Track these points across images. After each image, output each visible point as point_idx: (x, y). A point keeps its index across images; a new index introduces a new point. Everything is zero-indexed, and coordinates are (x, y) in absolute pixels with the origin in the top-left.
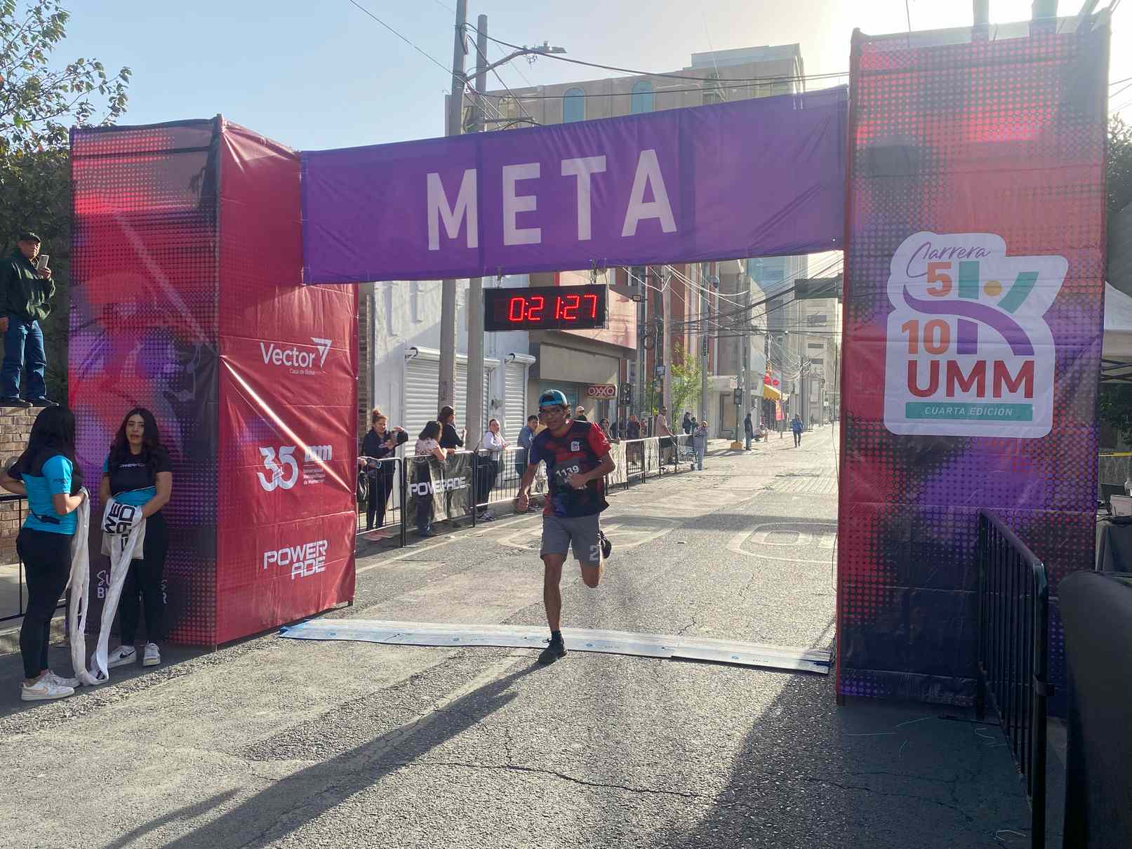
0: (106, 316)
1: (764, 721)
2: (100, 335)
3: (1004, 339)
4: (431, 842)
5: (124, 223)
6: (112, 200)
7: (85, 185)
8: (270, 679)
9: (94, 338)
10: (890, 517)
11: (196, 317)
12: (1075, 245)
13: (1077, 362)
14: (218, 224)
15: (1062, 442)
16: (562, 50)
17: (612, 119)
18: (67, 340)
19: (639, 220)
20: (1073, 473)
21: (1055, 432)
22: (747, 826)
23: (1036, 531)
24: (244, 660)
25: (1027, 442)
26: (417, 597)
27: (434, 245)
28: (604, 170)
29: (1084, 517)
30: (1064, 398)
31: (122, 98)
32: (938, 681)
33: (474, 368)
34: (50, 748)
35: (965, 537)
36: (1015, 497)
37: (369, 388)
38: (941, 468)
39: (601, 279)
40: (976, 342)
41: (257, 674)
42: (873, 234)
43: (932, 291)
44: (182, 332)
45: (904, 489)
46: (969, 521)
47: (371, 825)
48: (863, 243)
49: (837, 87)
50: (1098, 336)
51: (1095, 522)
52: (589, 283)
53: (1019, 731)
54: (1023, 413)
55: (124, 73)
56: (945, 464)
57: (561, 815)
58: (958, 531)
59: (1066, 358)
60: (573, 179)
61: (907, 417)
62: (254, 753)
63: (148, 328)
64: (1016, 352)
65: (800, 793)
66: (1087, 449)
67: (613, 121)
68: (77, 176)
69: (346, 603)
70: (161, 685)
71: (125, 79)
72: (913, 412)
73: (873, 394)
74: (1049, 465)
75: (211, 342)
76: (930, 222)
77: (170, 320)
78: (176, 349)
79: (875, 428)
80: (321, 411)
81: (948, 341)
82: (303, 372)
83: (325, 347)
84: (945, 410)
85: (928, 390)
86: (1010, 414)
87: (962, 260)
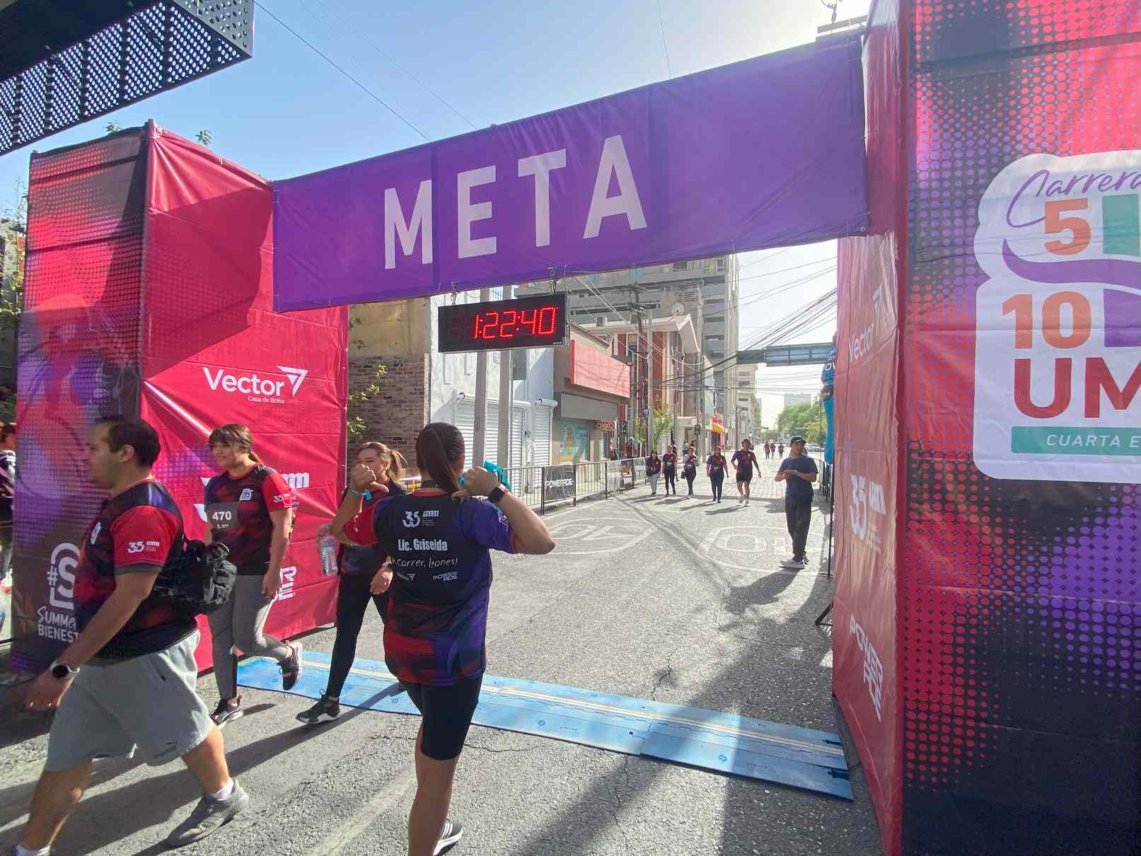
0: (51, 340)
2: (44, 360)
7: (39, 207)
9: (39, 363)
11: (122, 338)
17: (572, 108)
19: (604, 219)
27: (390, 263)
28: (565, 165)
33: (505, 407)
43: (1054, 248)
44: (110, 354)
60: (531, 179)
61: (1014, 450)
63: (83, 351)
67: (573, 112)
68: (33, 199)
73: (953, 413)
75: (133, 364)
76: (1044, 139)
77: (102, 341)
78: (104, 372)
79: (956, 468)
80: (293, 439)
81: (1088, 327)
82: (267, 400)
83: (297, 376)
84: (1084, 442)
85: (1051, 407)
87: (1106, 193)
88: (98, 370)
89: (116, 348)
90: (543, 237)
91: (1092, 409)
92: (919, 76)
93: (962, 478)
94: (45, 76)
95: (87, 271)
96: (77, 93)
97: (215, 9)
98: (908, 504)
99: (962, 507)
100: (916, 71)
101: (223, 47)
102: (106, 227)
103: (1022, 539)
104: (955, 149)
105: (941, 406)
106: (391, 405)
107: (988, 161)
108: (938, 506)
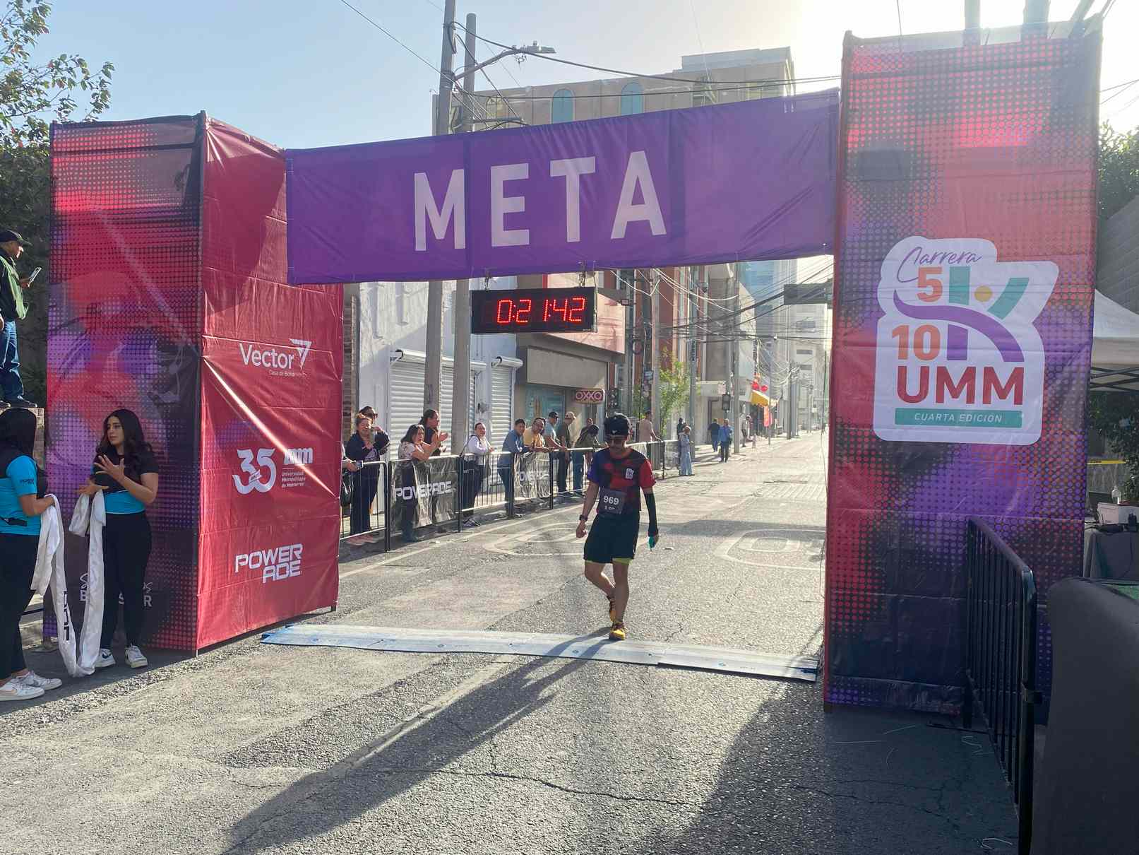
0: (90, 316)
1: (750, 729)
2: (82, 335)
3: (993, 345)
4: (414, 850)
5: (106, 221)
6: (94, 197)
7: (67, 182)
8: (252, 685)
9: (75, 337)
10: (878, 523)
11: (179, 318)
12: (1065, 251)
13: (1067, 369)
14: (201, 223)
15: (1050, 449)
16: (552, 51)
17: (602, 120)
18: (45, 339)
19: (629, 223)
20: (1062, 480)
21: (1045, 438)
22: (732, 835)
23: (1025, 538)
24: (226, 665)
25: (1016, 449)
26: (401, 602)
27: (421, 246)
28: (594, 171)
29: (1072, 525)
30: (1053, 405)
31: (105, 94)
32: (927, 688)
33: (461, 371)
34: (26, 755)
35: (953, 545)
36: (1003, 504)
37: (353, 392)
38: (930, 474)
39: (589, 282)
40: (966, 348)
41: (238, 679)
42: (863, 238)
43: (922, 297)
44: (165, 332)
45: (894, 496)
46: (958, 528)
47: (353, 833)
48: (853, 248)
49: (827, 91)
50: (1087, 344)
51: (1083, 529)
52: (577, 285)
53: (1007, 739)
54: (1012, 420)
55: (107, 69)
56: (934, 471)
57: (546, 823)
58: (947, 538)
59: (1055, 366)
60: (562, 180)
61: (896, 423)
62: (235, 759)
63: (131, 328)
64: (1006, 359)
65: (787, 801)
66: (1075, 456)
67: (602, 123)
68: (58, 172)
69: (329, 609)
70: (140, 690)
71: (107, 74)
72: (902, 418)
73: (861, 399)
74: (1038, 472)
75: (192, 342)
76: (920, 227)
77: (155, 319)
78: (159, 349)
79: (864, 434)
80: (300, 413)
81: (938, 347)
82: (281, 374)
83: (303, 347)
84: (935, 418)
85: (918, 396)
86: (999, 421)
87: (952, 265)
88: (151, 347)
89: (173, 327)
90: (573, 233)
91: (940, 399)
93: (867, 440)
98: (835, 457)
103: (900, 477)
107: (888, 238)
108: (852, 458)
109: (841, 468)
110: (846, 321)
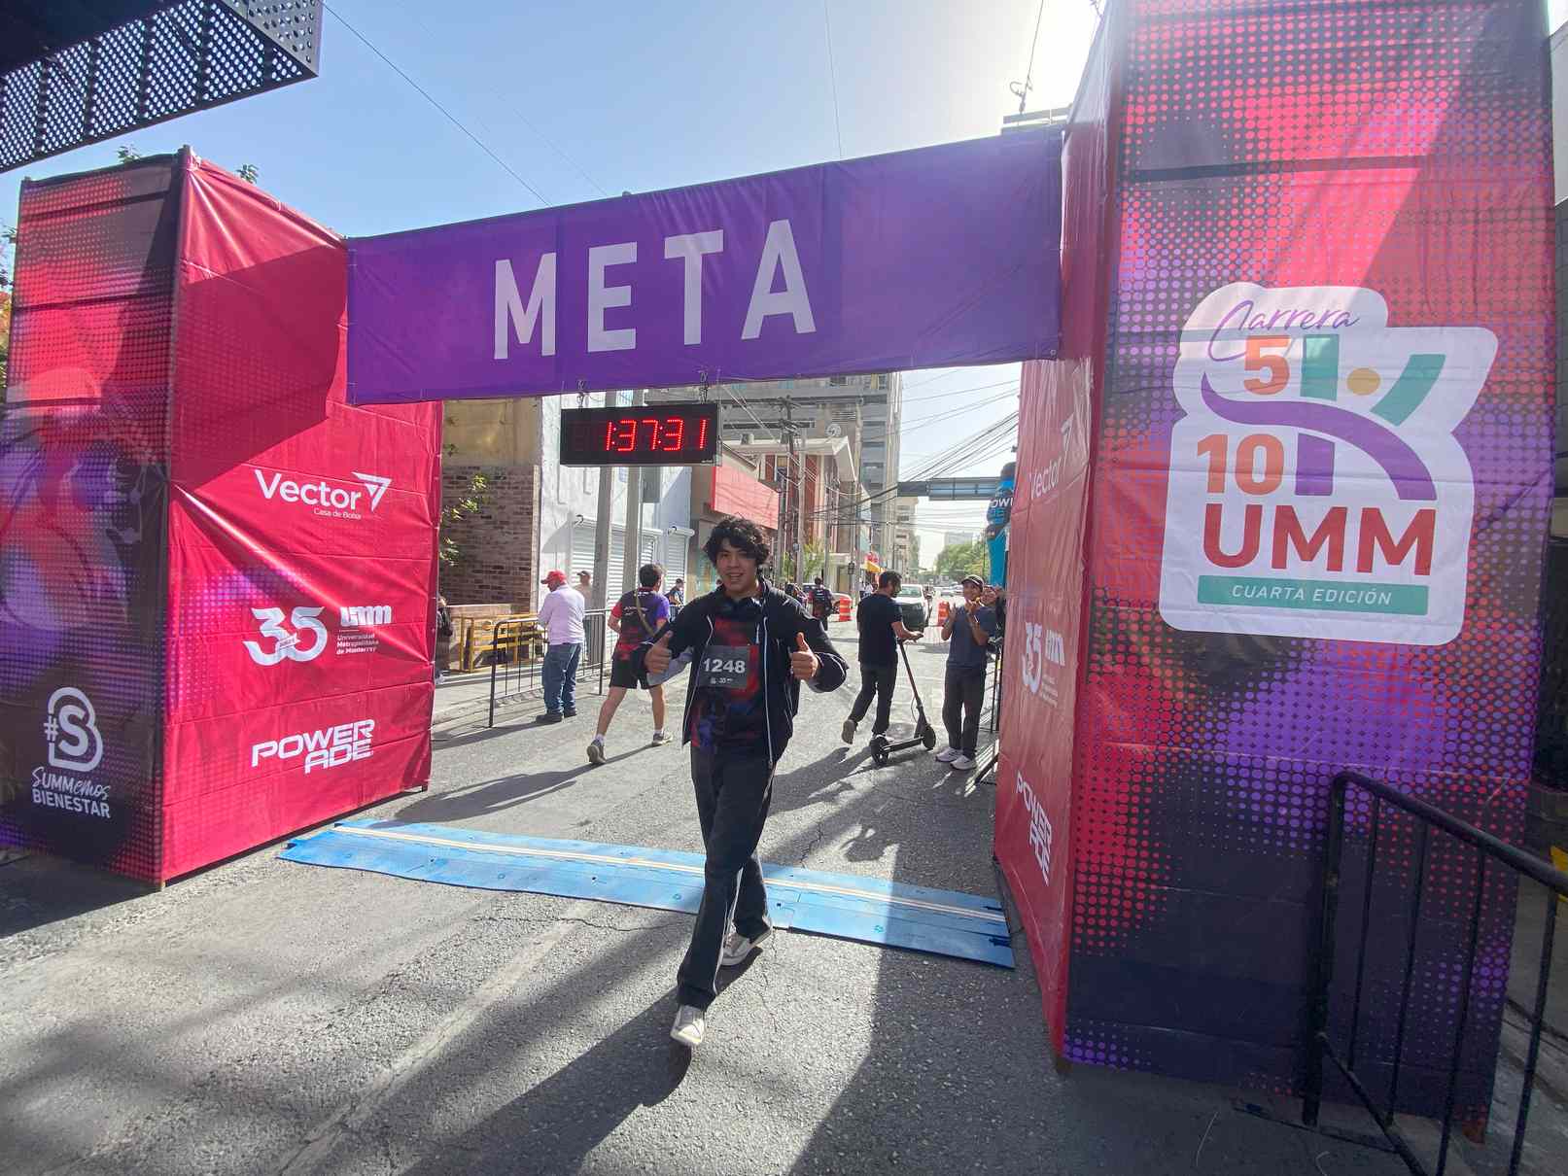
3: (1382, 469)
9: (30, 455)
10: (1162, 770)
11: (144, 426)
12: (1508, 311)
13: (1512, 514)
14: (174, 296)
15: (1478, 654)
17: (732, 182)
19: (766, 317)
20: (1497, 709)
21: (1468, 635)
27: (501, 353)
28: (721, 249)
36: (1388, 747)
38: (1258, 690)
40: (1330, 474)
43: (1253, 386)
44: (127, 446)
46: (1304, 785)
54: (1410, 601)
59: (1492, 509)
60: (679, 263)
61: (1200, 601)
63: (89, 441)
64: (1404, 495)
67: (732, 186)
68: (24, 241)
69: (418, 789)
72: (1209, 592)
73: (1141, 559)
74: (1454, 694)
75: (159, 461)
76: (1251, 267)
77: (115, 430)
78: (118, 470)
79: (1141, 619)
80: (372, 564)
81: (1281, 473)
82: (338, 514)
83: (378, 486)
84: (1269, 592)
85: (1240, 556)
86: (1387, 602)
87: (1309, 332)
88: (110, 467)
89: (134, 439)
90: (692, 334)
91: (1279, 561)
92: (1126, 185)
93: (1146, 628)
94: (38, 82)
95: (96, 338)
96: (81, 106)
97: (272, 11)
98: (1089, 655)
99: (1146, 660)
100: (1122, 178)
101: (279, 59)
102: (123, 282)
103: (1203, 694)
104: (1162, 268)
105: (1128, 550)
106: (491, 526)
107: (1195, 284)
108: (1120, 657)
109: (1099, 673)
110: (1117, 427)
